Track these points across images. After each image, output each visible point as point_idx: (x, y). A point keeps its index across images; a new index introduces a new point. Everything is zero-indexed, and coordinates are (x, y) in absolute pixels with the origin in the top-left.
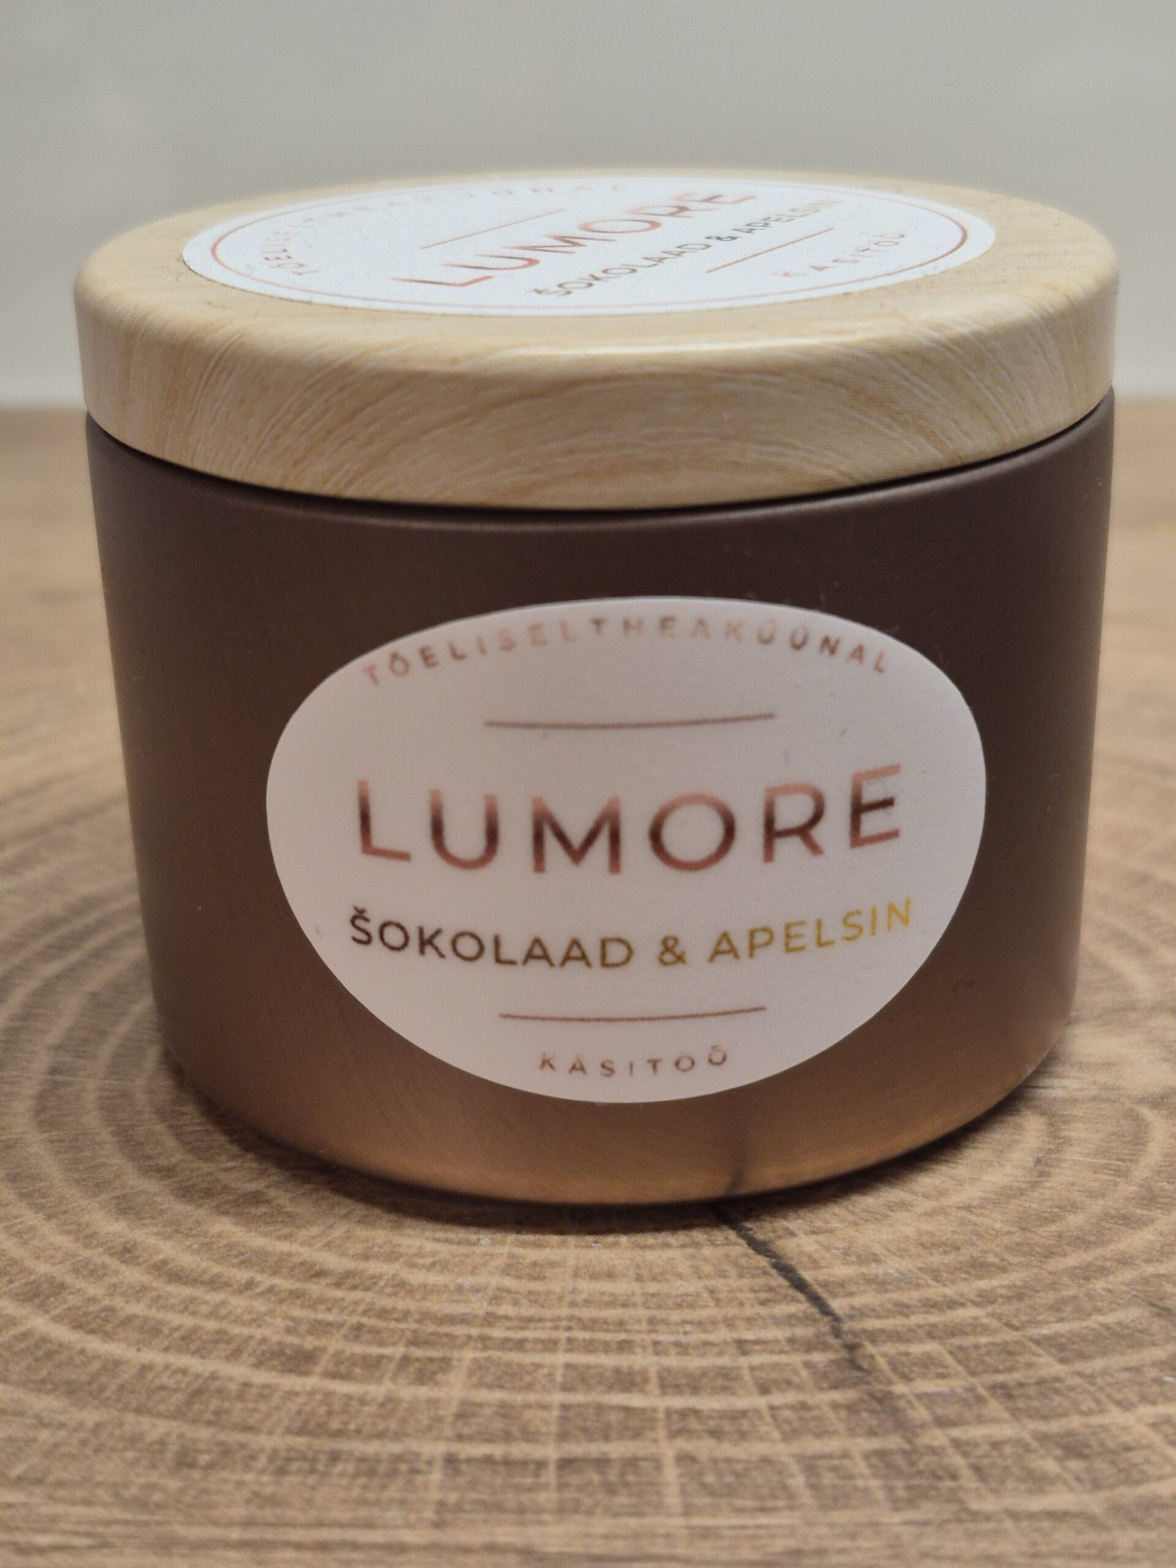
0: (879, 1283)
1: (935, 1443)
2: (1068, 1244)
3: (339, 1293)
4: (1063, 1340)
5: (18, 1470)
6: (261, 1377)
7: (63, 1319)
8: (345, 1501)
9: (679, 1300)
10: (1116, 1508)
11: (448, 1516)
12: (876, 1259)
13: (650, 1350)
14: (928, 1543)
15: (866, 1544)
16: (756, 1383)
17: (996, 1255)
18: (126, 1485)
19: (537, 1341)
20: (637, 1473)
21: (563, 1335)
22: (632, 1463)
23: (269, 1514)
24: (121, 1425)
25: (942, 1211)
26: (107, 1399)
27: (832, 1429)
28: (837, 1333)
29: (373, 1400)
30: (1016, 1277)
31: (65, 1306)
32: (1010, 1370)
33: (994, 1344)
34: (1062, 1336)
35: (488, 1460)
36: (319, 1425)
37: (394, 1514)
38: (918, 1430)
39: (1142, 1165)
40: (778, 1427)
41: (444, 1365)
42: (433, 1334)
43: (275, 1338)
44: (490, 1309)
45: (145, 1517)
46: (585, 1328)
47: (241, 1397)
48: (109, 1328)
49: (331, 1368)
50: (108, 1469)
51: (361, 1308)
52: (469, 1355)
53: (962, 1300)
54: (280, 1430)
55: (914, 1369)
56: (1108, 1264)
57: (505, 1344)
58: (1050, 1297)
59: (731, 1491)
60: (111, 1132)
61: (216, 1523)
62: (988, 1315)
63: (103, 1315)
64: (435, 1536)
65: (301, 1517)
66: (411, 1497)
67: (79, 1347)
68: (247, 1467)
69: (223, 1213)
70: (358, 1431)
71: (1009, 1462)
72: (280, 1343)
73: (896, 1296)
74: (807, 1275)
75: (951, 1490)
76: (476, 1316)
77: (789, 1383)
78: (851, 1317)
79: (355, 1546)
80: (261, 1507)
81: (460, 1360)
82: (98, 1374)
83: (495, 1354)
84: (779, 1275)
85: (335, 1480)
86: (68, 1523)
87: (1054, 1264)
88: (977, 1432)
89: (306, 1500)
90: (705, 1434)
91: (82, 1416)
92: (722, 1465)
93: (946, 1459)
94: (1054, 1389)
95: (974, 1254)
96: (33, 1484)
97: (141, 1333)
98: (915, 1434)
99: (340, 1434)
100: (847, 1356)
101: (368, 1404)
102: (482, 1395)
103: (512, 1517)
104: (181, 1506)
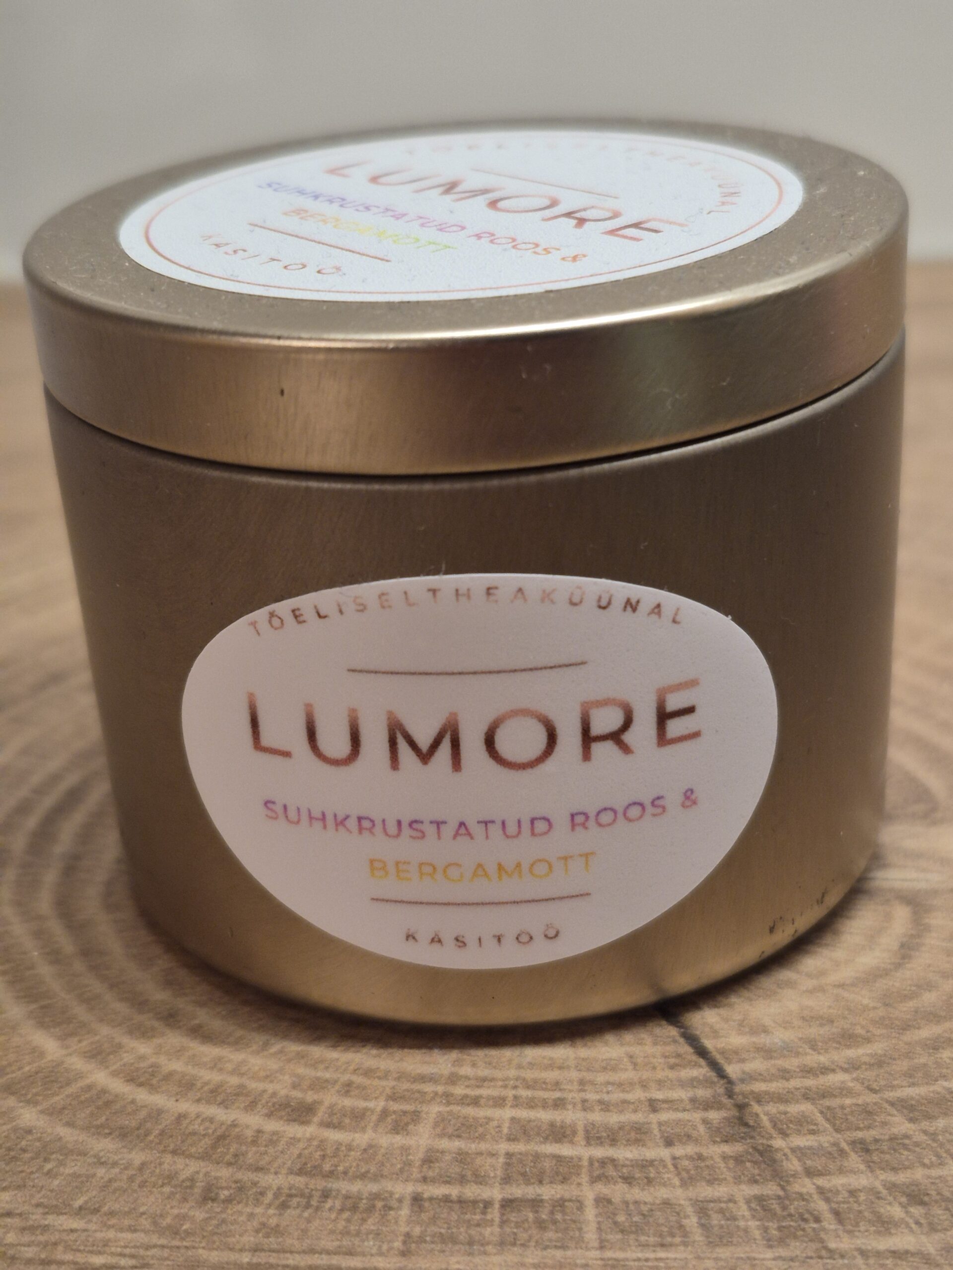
0: (766, 1051)
1: (804, 1190)
2: (923, 1019)
3: (334, 1055)
4: (913, 1102)
5: (80, 1201)
6: (271, 1126)
7: (119, 1074)
8: (332, 1232)
9: (604, 1064)
11: (413, 1246)
12: (765, 1031)
13: (580, 1106)
16: (662, 1137)
17: (863, 1027)
18: (162, 1215)
19: (489, 1098)
20: (564, 1213)
21: (510, 1093)
22: (560, 1204)
23: (273, 1242)
24: (160, 1164)
25: (821, 989)
26: (151, 1142)
27: (721, 1177)
28: (730, 1094)
29: (358, 1147)
30: (878, 1048)
31: (122, 1063)
32: (869, 1127)
33: (857, 1105)
34: (912, 1098)
35: (447, 1199)
36: (315, 1167)
37: (370, 1244)
38: (791, 1179)
40: (679, 1174)
41: (415, 1118)
42: (408, 1090)
43: (283, 1092)
44: (453, 1071)
45: (177, 1242)
46: (528, 1087)
47: (254, 1142)
48: (154, 1082)
49: (326, 1118)
50: (150, 1202)
51: (352, 1068)
52: (435, 1109)
53: (833, 1067)
54: (284, 1171)
55: (791, 1126)
57: (465, 1101)
58: (904, 1065)
59: (638, 1230)
61: (231, 1249)
62: (854, 1079)
63: (150, 1070)
64: (401, 1263)
65: (297, 1245)
66: (384, 1229)
67: (131, 1097)
68: (257, 1202)
70: (345, 1173)
71: (863, 1207)
72: (287, 1096)
73: (780, 1062)
74: (709, 1044)
75: (814, 1229)
76: (442, 1076)
77: (689, 1137)
78: (742, 1081)
80: (267, 1236)
81: (427, 1113)
82: (145, 1120)
83: (455, 1108)
84: (687, 1043)
85: (325, 1214)
86: (117, 1247)
87: (908, 1037)
88: (838, 1181)
89: (302, 1230)
90: (619, 1180)
91: (131, 1156)
92: (632, 1207)
93: (812, 1205)
94: (904, 1145)
95: (845, 1027)
96: (92, 1213)
97: (180, 1087)
98: (788, 1182)
99: (331, 1174)
100: (737, 1114)
101: (353, 1150)
102: (444, 1144)
103: (463, 1247)
104: (205, 1234)
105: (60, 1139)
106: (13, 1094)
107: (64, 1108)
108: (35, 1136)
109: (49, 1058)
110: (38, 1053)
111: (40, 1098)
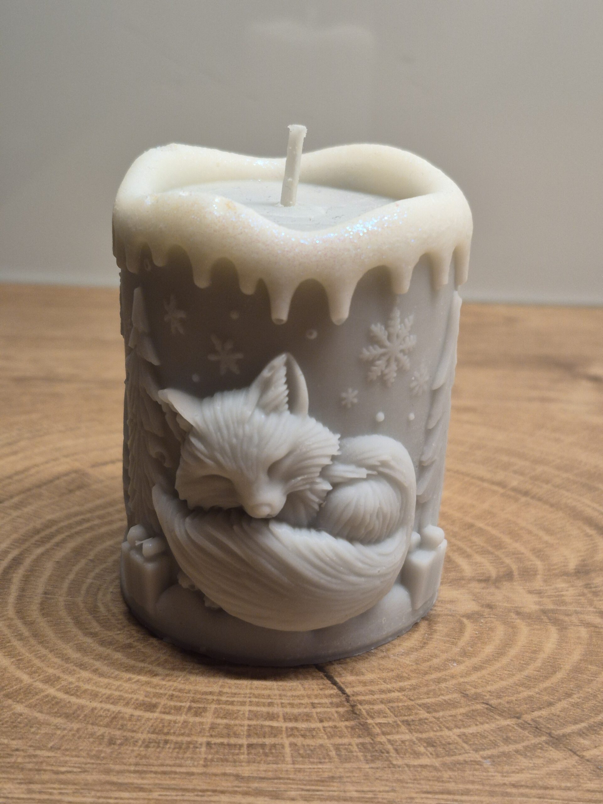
0: (363, 683)
1: (382, 741)
2: (433, 670)
3: (164, 683)
5: (51, 744)
6: (137, 713)
7: (61, 690)
8: (171, 757)
9: (290, 689)
10: (444, 764)
11: (209, 763)
13: (280, 705)
14: (378, 775)
15: (356, 775)
16: (318, 718)
17: (406, 673)
18: (91, 750)
19: (238, 702)
20: (276, 750)
21: (248, 700)
22: (274, 746)
23: (144, 761)
24: (87, 729)
26: (81, 720)
27: (345, 735)
28: (348, 701)
29: (179, 722)
30: (413, 682)
31: (61, 685)
32: (409, 715)
33: (404, 706)
34: (428, 703)
35: (222, 744)
36: (160, 731)
37: (189, 762)
38: (376, 736)
39: (462, 641)
40: (326, 734)
41: (204, 710)
42: (199, 698)
43: (141, 698)
44: (221, 690)
45: (99, 762)
46: (256, 697)
47: (130, 720)
49: (163, 710)
50: (84, 745)
51: (172, 688)
53: (394, 690)
54: (146, 732)
55: (375, 714)
56: (447, 677)
57: (226, 703)
58: (425, 689)
59: (309, 756)
60: (71, 618)
61: (125, 764)
62: (404, 695)
63: (76, 688)
64: (205, 770)
65: (155, 762)
66: (195, 756)
67: (68, 701)
68: (135, 745)
69: (117, 651)
70: (174, 733)
71: (407, 748)
72: (143, 701)
73: (370, 688)
74: (338, 680)
75: (386, 756)
76: (216, 692)
77: (330, 718)
78: (353, 695)
79: (175, 773)
80: (141, 759)
81: (210, 708)
82: (76, 710)
83: (223, 706)
85: (167, 750)
86: (71, 763)
87: (427, 677)
88: (397, 737)
89: (157, 757)
90: (300, 736)
91: (72, 726)
92: (306, 747)
93: (385, 746)
94: (425, 722)
95: (399, 673)
96: (57, 749)
97: (91, 696)
98: (375, 737)
99: (167, 734)
100: (351, 709)
101: (177, 723)
102: (219, 721)
103: (231, 764)
104: (112, 758)
105: (36, 718)
106: (10, 698)
107: (36, 705)
108: (24, 717)
109: (25, 683)
110: (20, 681)
111: (24, 700)
